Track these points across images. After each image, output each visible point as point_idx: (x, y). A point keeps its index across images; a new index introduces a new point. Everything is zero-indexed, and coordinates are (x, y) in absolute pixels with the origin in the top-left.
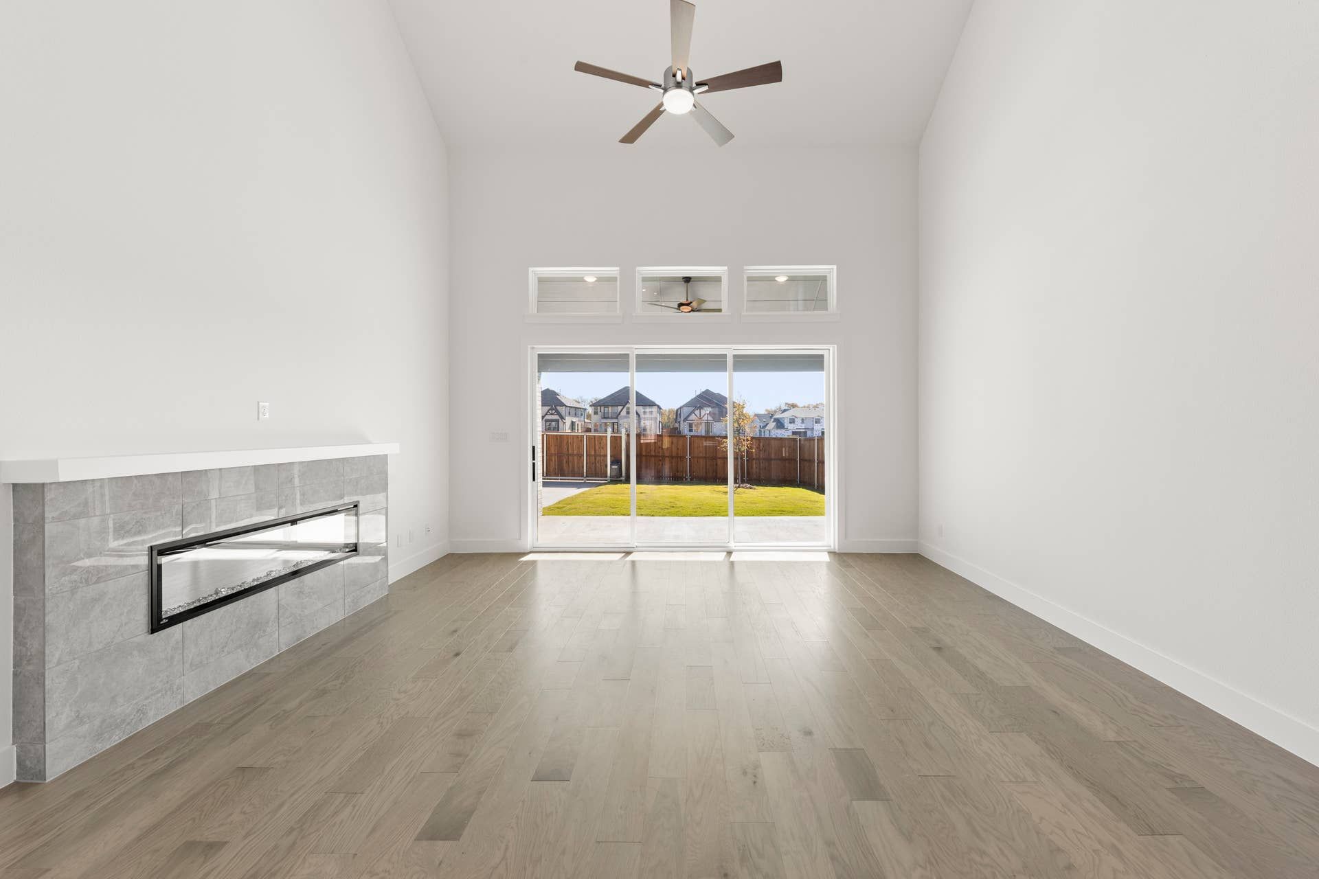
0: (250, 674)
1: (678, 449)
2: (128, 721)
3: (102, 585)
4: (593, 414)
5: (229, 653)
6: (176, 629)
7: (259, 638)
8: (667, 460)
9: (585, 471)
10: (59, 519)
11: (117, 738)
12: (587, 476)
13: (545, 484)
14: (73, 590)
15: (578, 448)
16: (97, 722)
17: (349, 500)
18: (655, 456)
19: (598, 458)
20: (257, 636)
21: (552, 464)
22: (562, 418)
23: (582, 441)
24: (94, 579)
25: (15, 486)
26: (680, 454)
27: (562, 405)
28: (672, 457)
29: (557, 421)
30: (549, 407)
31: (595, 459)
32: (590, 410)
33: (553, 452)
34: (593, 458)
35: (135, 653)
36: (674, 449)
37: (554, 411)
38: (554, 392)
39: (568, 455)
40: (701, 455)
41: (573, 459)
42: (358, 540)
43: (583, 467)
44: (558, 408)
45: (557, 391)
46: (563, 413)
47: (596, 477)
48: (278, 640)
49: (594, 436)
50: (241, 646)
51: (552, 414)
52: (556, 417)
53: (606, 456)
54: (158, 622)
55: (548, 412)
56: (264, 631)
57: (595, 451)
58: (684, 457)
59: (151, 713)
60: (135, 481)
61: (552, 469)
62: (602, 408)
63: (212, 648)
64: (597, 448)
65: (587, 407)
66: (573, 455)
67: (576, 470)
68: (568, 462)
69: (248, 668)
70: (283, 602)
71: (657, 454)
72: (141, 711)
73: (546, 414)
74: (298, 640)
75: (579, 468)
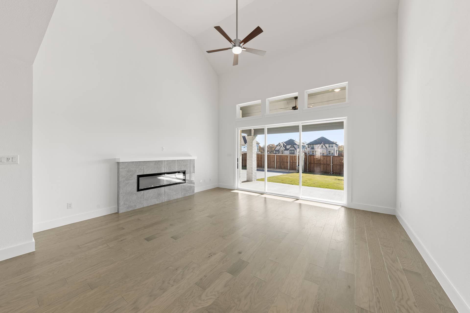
0: (157, 204)
1: (327, 161)
2: (133, 207)
3: (129, 181)
4: (307, 147)
5: (153, 199)
6: (142, 192)
7: (160, 197)
8: (322, 165)
9: (289, 168)
10: (122, 169)
11: (131, 209)
12: (289, 170)
13: (268, 171)
14: (124, 181)
15: (287, 160)
16: (127, 206)
17: (183, 169)
18: (317, 164)
19: (294, 163)
20: (159, 197)
21: (278, 165)
22: (296, 149)
23: (288, 157)
24: (127, 180)
25: (118, 162)
26: (328, 163)
27: (296, 144)
28: (324, 164)
29: (294, 150)
30: (291, 146)
31: (293, 164)
32: (307, 146)
33: (278, 161)
34: (292, 163)
35: (134, 194)
36: (325, 161)
37: (293, 147)
38: (293, 140)
39: (283, 162)
40: (338, 164)
41: (285, 163)
42: (185, 178)
43: (288, 166)
44: (294, 146)
45: (294, 140)
46: (296, 148)
47: (293, 170)
48: (165, 199)
49: (292, 156)
50: (155, 198)
51: (292, 148)
52: (294, 149)
53: (296, 163)
54: (139, 190)
55: (291, 147)
56: (161, 196)
57: (293, 161)
58: (330, 165)
59: (137, 207)
60: (135, 162)
61: (278, 167)
62: (311, 145)
63: (149, 197)
64: (293, 160)
65: (306, 145)
66: (285, 162)
67: (286, 167)
68: (283, 164)
69: (157, 203)
70: (166, 191)
71: (318, 163)
72: (135, 206)
73: (290, 148)
74: (169, 200)
75: (287, 167)
